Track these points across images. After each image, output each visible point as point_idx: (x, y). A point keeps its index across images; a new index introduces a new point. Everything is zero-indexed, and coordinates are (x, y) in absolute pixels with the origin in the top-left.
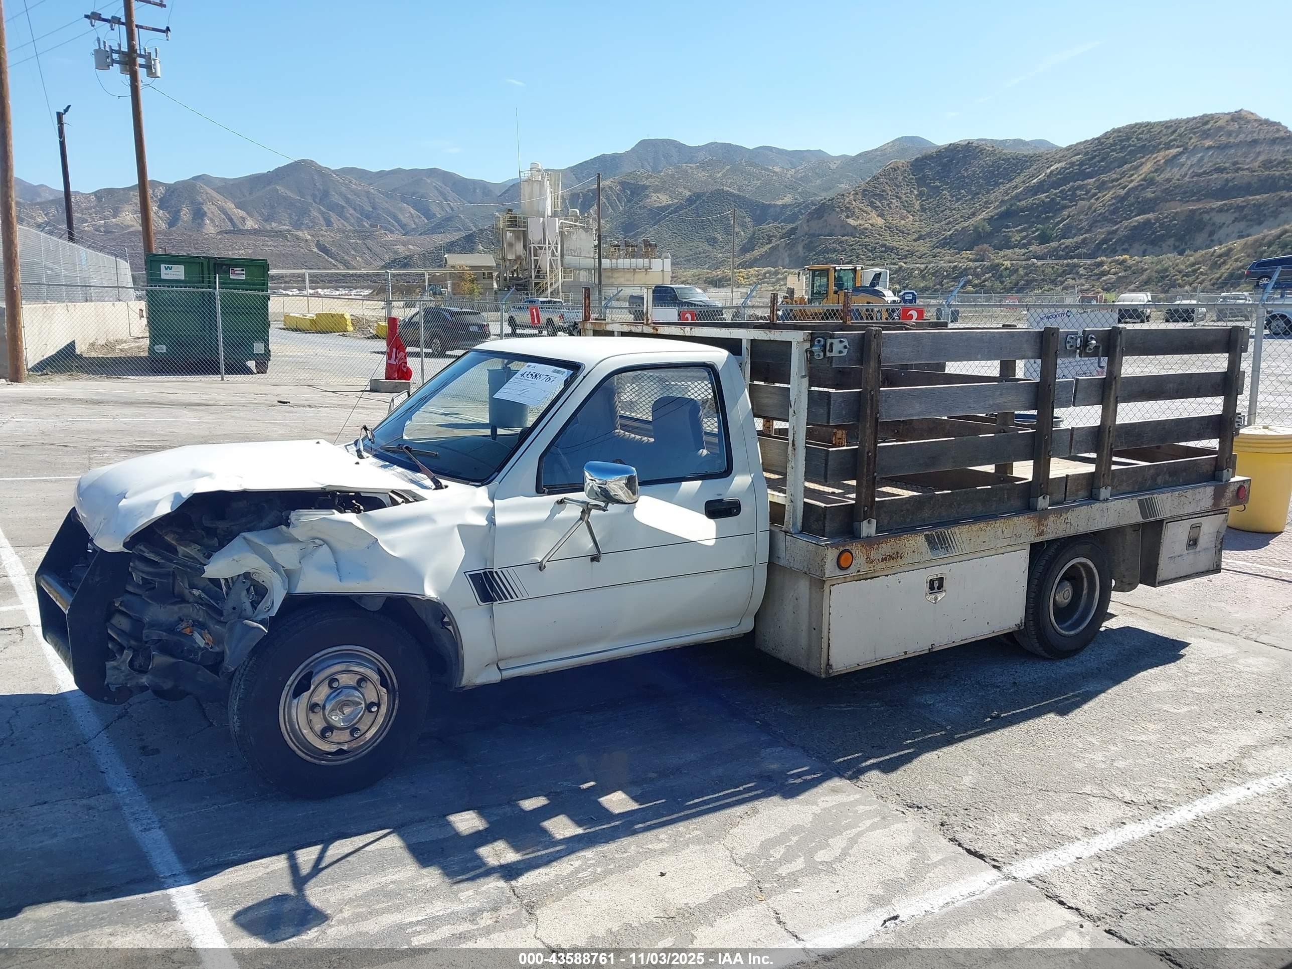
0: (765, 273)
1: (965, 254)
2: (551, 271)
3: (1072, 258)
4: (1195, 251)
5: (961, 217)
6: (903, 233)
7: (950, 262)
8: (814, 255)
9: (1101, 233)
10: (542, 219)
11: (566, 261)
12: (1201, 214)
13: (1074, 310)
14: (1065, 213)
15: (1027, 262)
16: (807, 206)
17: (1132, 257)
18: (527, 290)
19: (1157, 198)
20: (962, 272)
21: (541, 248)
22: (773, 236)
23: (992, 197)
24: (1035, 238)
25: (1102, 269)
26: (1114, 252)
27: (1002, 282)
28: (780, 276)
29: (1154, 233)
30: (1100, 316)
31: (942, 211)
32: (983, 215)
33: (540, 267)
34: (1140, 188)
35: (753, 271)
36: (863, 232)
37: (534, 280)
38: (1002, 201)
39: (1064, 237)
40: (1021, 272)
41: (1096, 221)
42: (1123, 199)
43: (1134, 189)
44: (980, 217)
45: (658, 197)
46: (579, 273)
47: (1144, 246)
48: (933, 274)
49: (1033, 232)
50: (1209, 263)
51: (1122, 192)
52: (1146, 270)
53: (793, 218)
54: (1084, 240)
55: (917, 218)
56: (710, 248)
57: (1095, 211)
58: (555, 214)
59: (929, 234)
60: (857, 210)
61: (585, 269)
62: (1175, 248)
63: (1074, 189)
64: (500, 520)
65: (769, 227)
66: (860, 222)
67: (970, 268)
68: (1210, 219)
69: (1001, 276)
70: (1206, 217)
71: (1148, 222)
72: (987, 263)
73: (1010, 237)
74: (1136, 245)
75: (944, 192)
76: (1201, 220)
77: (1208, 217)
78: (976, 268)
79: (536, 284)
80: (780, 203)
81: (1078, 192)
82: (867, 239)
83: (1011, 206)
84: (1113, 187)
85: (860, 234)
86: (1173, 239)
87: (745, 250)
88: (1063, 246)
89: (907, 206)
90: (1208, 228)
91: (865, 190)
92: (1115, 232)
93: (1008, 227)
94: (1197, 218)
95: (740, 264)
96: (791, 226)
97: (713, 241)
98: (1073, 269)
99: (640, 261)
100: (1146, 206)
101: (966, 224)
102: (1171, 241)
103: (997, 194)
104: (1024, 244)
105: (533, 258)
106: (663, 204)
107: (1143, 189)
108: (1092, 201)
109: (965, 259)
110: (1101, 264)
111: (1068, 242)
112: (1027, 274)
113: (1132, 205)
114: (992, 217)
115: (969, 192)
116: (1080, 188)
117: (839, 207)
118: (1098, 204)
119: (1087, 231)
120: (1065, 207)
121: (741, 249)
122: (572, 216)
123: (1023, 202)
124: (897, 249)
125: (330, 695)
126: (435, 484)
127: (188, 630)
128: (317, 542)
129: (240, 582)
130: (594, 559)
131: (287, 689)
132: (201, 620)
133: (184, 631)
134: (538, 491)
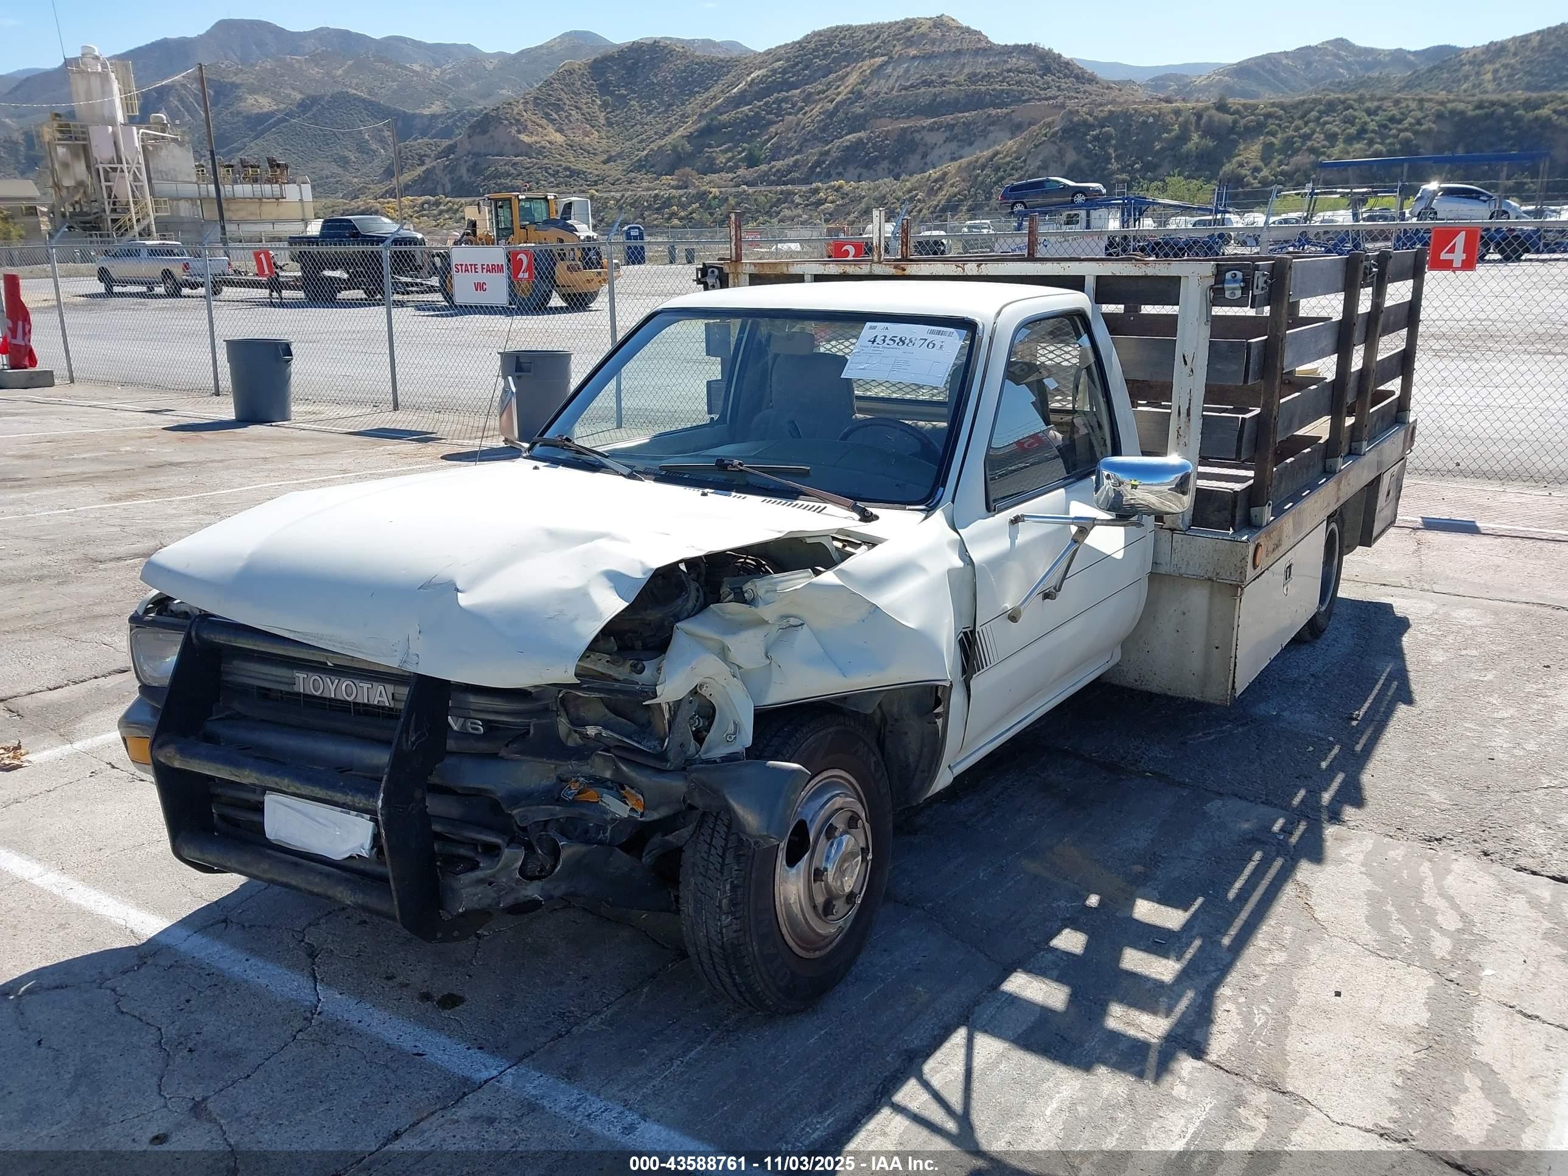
0: (423, 204)
1: (666, 179)
2: (135, 203)
3: (785, 183)
4: (911, 175)
5: (656, 133)
6: (589, 153)
7: (648, 189)
8: (484, 180)
9: (813, 153)
10: (110, 128)
11: (157, 187)
12: (912, 133)
13: (1053, 239)
14: (772, 129)
15: (737, 189)
16: (463, 117)
17: (848, 182)
18: (99, 229)
19: (866, 114)
20: (664, 202)
21: (114, 170)
22: (425, 155)
23: (689, 109)
24: (742, 160)
25: (818, 197)
26: (829, 176)
27: (711, 214)
28: (442, 207)
29: (868, 154)
30: (1084, 245)
31: (633, 126)
32: (681, 132)
33: (116, 197)
34: (848, 102)
35: (406, 200)
36: (540, 151)
37: (109, 216)
38: (701, 115)
39: (773, 159)
40: (732, 201)
41: (806, 140)
42: (832, 114)
43: (843, 102)
44: (678, 134)
45: (256, 100)
46: (178, 206)
47: (859, 170)
48: (632, 205)
49: (740, 153)
50: (926, 189)
51: (831, 106)
52: (864, 197)
53: (447, 133)
54: (796, 162)
55: (603, 134)
56: (340, 171)
57: (804, 128)
58: (131, 121)
59: (620, 155)
60: (529, 124)
61: (186, 199)
62: (890, 171)
63: (779, 102)
64: (977, 555)
65: (419, 143)
66: (534, 138)
67: (674, 197)
68: (922, 139)
69: (710, 207)
70: (918, 136)
71: (860, 141)
72: (692, 191)
73: (714, 159)
74: (851, 169)
75: (632, 103)
76: (913, 140)
77: (920, 137)
78: (681, 196)
79: (114, 221)
80: (426, 112)
81: (784, 105)
82: (546, 161)
83: (712, 120)
84: (820, 99)
85: (537, 154)
86: (887, 161)
87: (389, 173)
88: (774, 170)
89: (590, 120)
90: (921, 150)
91: (536, 98)
92: (827, 153)
93: (710, 146)
94: (909, 137)
95: (387, 191)
96: (446, 143)
97: (344, 162)
98: (787, 197)
99: (267, 187)
100: (857, 123)
101: (663, 143)
102: (885, 164)
103: (694, 105)
104: (730, 167)
105: (104, 184)
106: (265, 110)
107: (851, 103)
108: (800, 116)
109: (666, 186)
110: (816, 191)
111: (778, 164)
112: (738, 204)
113: (842, 121)
114: (691, 134)
115: (661, 102)
116: (785, 100)
117: (507, 119)
118: (806, 120)
119: (799, 152)
120: (771, 123)
121: (384, 172)
122: (155, 123)
123: (725, 116)
124: (584, 173)
125: (829, 851)
126: (859, 514)
127: (591, 795)
128: (793, 621)
129: (685, 707)
130: (1047, 596)
131: (780, 854)
132: (608, 774)
133: (582, 797)
134: (989, 509)
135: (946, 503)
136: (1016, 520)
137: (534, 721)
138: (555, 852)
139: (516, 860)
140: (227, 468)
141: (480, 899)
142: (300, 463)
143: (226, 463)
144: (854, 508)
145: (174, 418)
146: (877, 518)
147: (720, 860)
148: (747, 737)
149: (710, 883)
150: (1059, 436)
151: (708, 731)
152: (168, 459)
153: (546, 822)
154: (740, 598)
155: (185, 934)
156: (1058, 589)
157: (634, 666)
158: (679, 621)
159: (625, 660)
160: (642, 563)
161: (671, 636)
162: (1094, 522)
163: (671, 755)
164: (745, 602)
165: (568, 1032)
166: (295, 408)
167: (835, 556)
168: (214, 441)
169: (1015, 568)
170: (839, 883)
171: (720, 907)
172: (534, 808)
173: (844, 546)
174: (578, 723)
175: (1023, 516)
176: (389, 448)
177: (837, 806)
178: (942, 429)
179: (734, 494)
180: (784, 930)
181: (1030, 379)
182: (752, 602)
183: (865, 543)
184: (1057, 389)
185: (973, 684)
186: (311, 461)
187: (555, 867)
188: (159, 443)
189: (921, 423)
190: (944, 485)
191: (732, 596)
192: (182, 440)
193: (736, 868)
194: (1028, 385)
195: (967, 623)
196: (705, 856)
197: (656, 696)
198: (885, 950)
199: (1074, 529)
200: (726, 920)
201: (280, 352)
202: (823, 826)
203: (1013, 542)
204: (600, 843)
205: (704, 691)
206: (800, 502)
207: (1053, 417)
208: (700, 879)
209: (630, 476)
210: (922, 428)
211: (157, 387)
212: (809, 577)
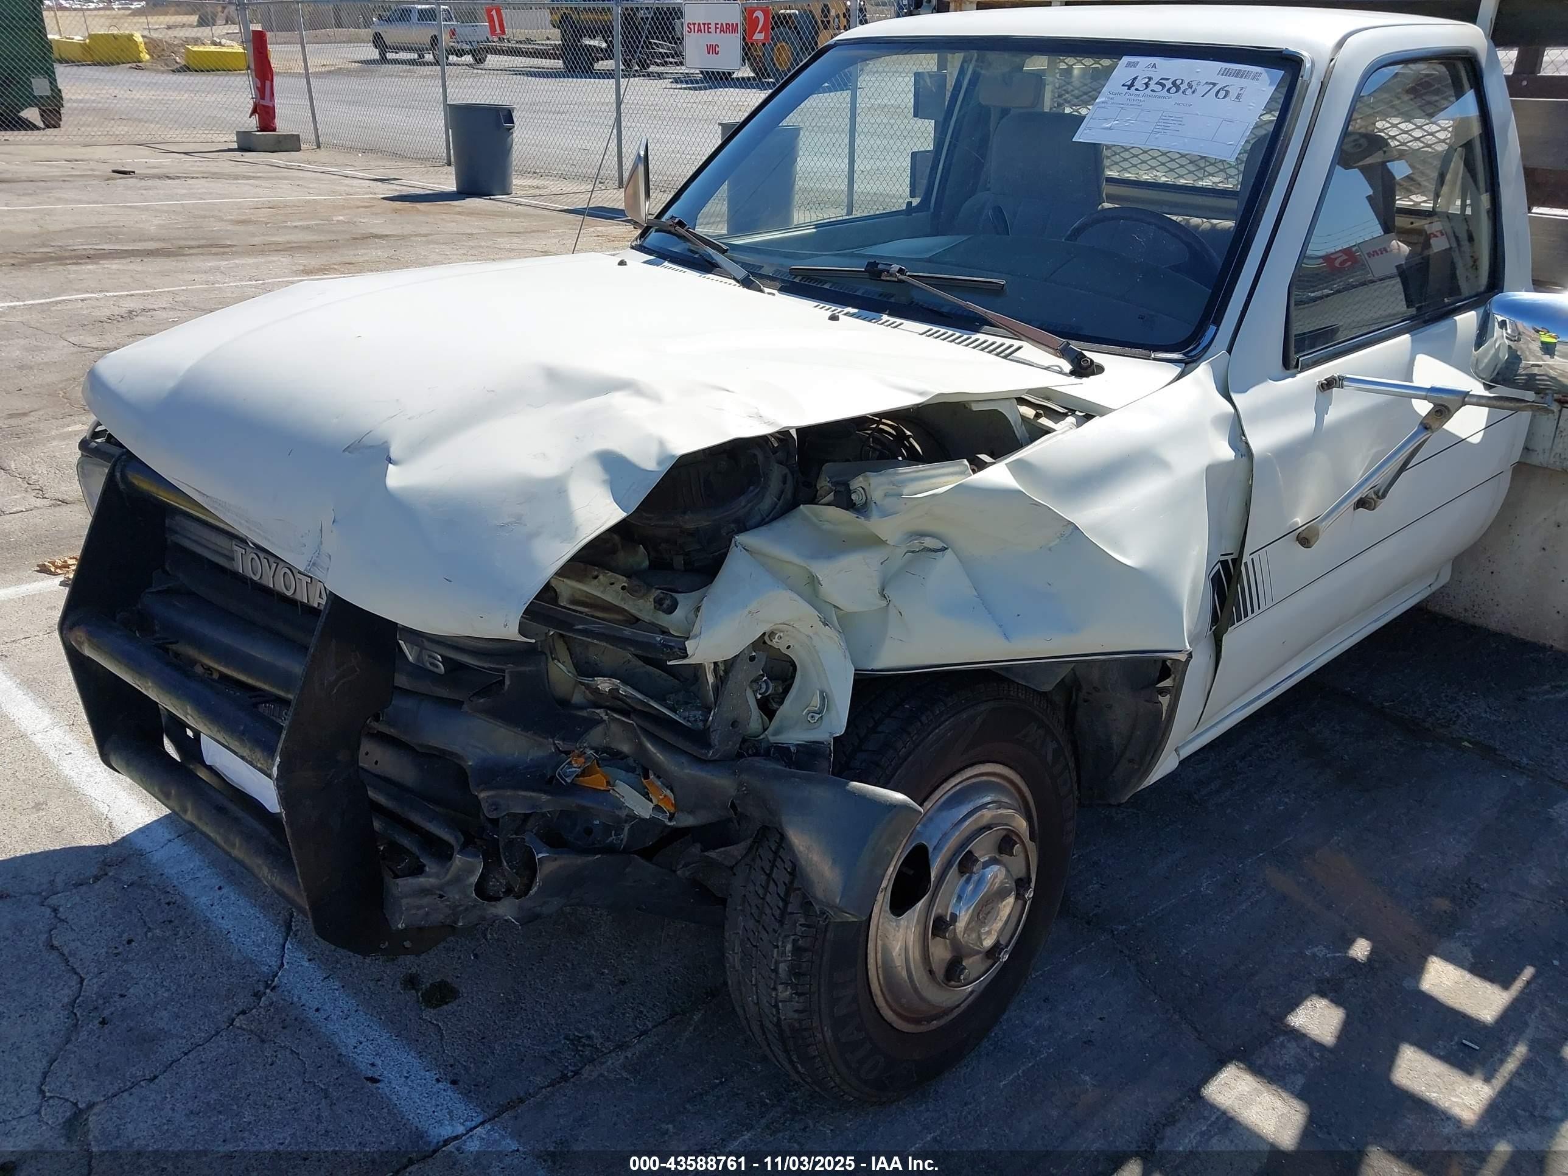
64: (1260, 440)
125: (963, 890)
126: (1072, 362)
127: (597, 780)
128: (929, 542)
129: (744, 666)
130: (1362, 503)
131: (880, 897)
132: (625, 748)
133: (586, 781)
134: (1286, 364)
135: (1219, 351)
136: (1328, 385)
137: (509, 668)
138: (530, 867)
139: (471, 872)
140: (429, 242)
141: (427, 914)
142: (503, 241)
143: (430, 238)
144: (1064, 353)
145: (398, 188)
146: (1100, 369)
147: (781, 904)
148: (838, 720)
149: (764, 935)
150: (1405, 249)
151: (781, 703)
152: (375, 231)
153: (527, 817)
154: (845, 501)
155: (167, 836)
156: (1381, 494)
157: (659, 603)
158: (743, 528)
159: (650, 586)
160: (661, 443)
161: (726, 554)
162: (1464, 398)
163: (715, 738)
164: (850, 506)
165: (576, 1073)
166: (516, 181)
167: (1020, 431)
168: (426, 213)
169: (1319, 465)
170: (974, 936)
171: (775, 971)
172: (509, 793)
173: (1038, 416)
174: (586, 669)
175: (1342, 379)
176: (599, 229)
177: (984, 822)
178: (1225, 231)
179: (885, 317)
180: (880, 1002)
181: (1369, 161)
182: (861, 509)
183: (1073, 412)
184: (1409, 178)
185: (1226, 639)
186: (515, 240)
187: (529, 888)
188: (372, 214)
189: (1195, 221)
190: (1218, 322)
191: (830, 497)
192: (396, 211)
193: (802, 921)
194: (1364, 170)
195: (1229, 546)
196: (761, 892)
197: (686, 656)
198: (1046, 1000)
199: (1423, 407)
200: (784, 993)
201: (501, 118)
202: (955, 854)
203: (1319, 420)
204: (611, 850)
205: (775, 643)
206: (981, 337)
207: (1401, 221)
208: (751, 924)
209: (746, 283)
210: (1197, 227)
211: (396, 155)
212: (962, 473)
